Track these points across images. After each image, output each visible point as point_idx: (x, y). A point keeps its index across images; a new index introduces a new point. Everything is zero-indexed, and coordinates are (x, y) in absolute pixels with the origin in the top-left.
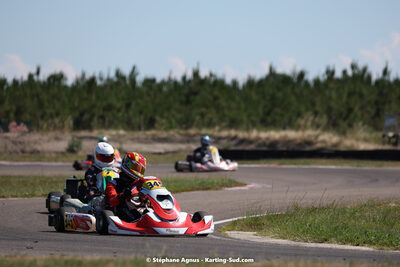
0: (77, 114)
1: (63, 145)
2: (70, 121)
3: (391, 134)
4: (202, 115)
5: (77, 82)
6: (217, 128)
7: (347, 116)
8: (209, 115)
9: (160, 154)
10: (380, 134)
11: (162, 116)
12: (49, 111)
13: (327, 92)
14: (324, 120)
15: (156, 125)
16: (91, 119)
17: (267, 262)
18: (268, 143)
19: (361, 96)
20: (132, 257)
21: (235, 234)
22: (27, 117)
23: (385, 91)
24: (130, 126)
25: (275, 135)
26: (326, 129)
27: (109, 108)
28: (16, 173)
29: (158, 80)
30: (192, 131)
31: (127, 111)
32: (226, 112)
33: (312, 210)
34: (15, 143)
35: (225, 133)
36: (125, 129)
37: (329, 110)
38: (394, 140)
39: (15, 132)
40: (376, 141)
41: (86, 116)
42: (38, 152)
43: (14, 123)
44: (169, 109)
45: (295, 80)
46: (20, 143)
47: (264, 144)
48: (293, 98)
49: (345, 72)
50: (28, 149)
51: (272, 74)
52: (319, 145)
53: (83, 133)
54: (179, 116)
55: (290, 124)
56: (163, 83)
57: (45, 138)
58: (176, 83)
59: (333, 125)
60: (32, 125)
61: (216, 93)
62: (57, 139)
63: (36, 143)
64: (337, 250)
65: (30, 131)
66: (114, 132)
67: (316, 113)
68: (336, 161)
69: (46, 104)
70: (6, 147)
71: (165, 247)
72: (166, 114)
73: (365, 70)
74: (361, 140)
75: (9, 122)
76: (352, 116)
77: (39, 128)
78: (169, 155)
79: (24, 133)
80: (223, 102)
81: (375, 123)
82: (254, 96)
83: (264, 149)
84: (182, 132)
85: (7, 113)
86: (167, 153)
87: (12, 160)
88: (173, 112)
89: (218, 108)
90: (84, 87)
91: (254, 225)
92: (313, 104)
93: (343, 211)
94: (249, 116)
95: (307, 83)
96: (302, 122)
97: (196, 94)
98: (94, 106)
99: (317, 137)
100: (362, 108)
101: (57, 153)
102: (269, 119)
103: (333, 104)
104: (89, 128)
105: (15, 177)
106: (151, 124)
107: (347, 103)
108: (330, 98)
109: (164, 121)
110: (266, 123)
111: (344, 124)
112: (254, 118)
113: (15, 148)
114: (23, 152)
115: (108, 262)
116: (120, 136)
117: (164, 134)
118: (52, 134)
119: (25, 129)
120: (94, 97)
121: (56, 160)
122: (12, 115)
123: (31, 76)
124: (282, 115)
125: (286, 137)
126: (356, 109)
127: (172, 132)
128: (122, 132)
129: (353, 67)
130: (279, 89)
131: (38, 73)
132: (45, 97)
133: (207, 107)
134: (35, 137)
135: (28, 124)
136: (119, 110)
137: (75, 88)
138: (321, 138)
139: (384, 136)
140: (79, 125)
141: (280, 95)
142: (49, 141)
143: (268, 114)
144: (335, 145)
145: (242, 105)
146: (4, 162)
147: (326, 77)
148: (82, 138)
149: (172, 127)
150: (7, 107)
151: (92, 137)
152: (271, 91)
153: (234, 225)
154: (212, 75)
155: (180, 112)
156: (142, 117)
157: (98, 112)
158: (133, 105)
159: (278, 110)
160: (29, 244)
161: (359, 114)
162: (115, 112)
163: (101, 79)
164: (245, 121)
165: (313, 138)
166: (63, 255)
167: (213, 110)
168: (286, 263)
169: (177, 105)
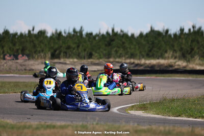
0: (52, 51)
2: (49, 55)
4: (116, 51)
5: (53, 34)
6: (124, 58)
7: (191, 52)
8: (120, 52)
9: (95, 71)
11: (96, 52)
13: (180, 40)
14: (178, 54)
15: (93, 57)
16: (60, 54)
17: (149, 127)
18: (150, 66)
19: (198, 42)
20: (81, 123)
21: (133, 112)
22: (27, 52)
24: (79, 57)
25: (154, 62)
26: (180, 59)
27: (69, 48)
28: (22, 80)
29: (94, 34)
30: (111, 60)
31: (78, 49)
32: (129, 50)
33: (173, 100)
34: (21, 65)
35: (128, 61)
36: (77, 58)
37: (181, 49)
39: (21, 60)
41: (57, 52)
42: (33, 70)
43: (21, 55)
44: (99, 48)
45: (164, 34)
46: (24, 65)
47: (148, 67)
48: (163, 43)
49: (190, 30)
50: (28, 68)
51: (152, 31)
52: (176, 67)
53: (56, 61)
54: (104, 52)
55: (161, 56)
56: (97, 35)
57: (37, 63)
58: (103, 35)
59: (183, 57)
60: (30, 56)
61: (124, 40)
63: (32, 65)
64: (185, 121)
65: (29, 59)
66: (71, 60)
67: (175, 51)
68: (185, 75)
69: (37, 46)
70: (17, 67)
71: (97, 119)
72: (98, 51)
73: (200, 28)
75: (18, 54)
76: (193, 52)
77: (33, 58)
80: (127, 45)
82: (143, 42)
83: (148, 69)
84: (106, 60)
85: (17, 50)
86: (99, 70)
87: (20, 74)
88: (101, 50)
89: (125, 48)
90: (56, 37)
91: (143, 107)
92: (173, 46)
93: (189, 101)
94: (140, 52)
95: (170, 36)
96: (166, 55)
97: (113, 40)
98: (61, 47)
99: (175, 63)
100: (198, 48)
102: (151, 54)
103: (183, 46)
104: (59, 58)
105: (21, 82)
106: (90, 56)
107: (191, 45)
108: (182, 43)
109: (96, 54)
110: (149, 55)
111: (188, 56)
112: (143, 53)
113: (21, 68)
114: (25, 70)
115: (68, 126)
116: (75, 62)
117: (97, 61)
118: (40, 61)
119: (27, 58)
120: (61, 42)
122: (20, 51)
123: (29, 32)
124: (157, 52)
125: (159, 63)
126: (196, 49)
127: (101, 60)
128: (75, 60)
129: (194, 27)
130: (156, 38)
131: (33, 30)
132: (36, 42)
133: (119, 47)
134: (31, 62)
135: (28, 56)
136: (74, 49)
138: (177, 63)
140: (54, 56)
141: (156, 41)
142: (38, 64)
143: (150, 51)
144: (185, 67)
145: (137, 47)
146: (15, 75)
147: (180, 32)
148: (57, 63)
149: (101, 58)
150: (17, 47)
151: (60, 63)
152: (152, 40)
153: (132, 108)
154: (121, 31)
155: (105, 50)
156: (86, 52)
157: (63, 49)
158: (81, 47)
159: (155, 49)
160: (28, 116)
161: (197, 51)
162: (72, 49)
163: (65, 33)
164: (138, 54)
165: (173, 64)
166: (46, 122)
167: (122, 49)
168: (159, 127)
169: (104, 46)
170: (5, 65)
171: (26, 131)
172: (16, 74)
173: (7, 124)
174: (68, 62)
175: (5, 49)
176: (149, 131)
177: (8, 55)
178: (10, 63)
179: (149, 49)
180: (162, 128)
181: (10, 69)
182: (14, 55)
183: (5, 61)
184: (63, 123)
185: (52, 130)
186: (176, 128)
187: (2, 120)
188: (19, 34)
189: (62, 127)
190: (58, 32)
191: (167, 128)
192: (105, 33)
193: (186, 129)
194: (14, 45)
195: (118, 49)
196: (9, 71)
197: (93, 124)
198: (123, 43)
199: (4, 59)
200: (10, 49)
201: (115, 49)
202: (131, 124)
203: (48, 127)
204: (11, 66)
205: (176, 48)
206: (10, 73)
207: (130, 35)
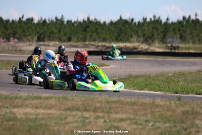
0: (38, 35)
1: (32, 48)
2: (36, 38)
3: (170, 45)
4: (91, 36)
5: (39, 21)
6: (97, 42)
7: (152, 37)
8: (94, 36)
9: (73, 52)
10: (165, 45)
11: (74, 37)
12: (27, 33)
13: (143, 27)
14: (142, 39)
15: (72, 40)
16: (44, 37)
19: (158, 29)
20: (62, 95)
22: (18, 35)
23: (168, 27)
25: (121, 45)
26: (143, 43)
27: (52, 32)
28: (13, 59)
29: (73, 21)
30: (87, 43)
31: (59, 34)
32: (101, 35)
33: (137, 77)
34: (12, 46)
35: (100, 44)
36: (59, 41)
37: (144, 35)
38: (171, 48)
39: (13, 42)
40: (163, 48)
41: (42, 36)
42: (22, 50)
43: (12, 38)
44: (77, 33)
45: (130, 22)
46: (15, 46)
48: (129, 30)
49: (151, 19)
50: (18, 49)
51: (121, 19)
52: (140, 49)
53: (41, 43)
54: (81, 36)
55: (128, 40)
56: (75, 22)
57: (25, 45)
58: (80, 22)
59: (146, 41)
60: (20, 39)
61: (97, 27)
62: (30, 45)
63: (21, 46)
65: (19, 41)
66: (54, 43)
67: (138, 36)
68: (147, 56)
69: (26, 30)
70: (9, 48)
72: (76, 36)
73: (159, 18)
74: (157, 47)
75: (10, 38)
76: (154, 37)
77: (23, 41)
79: (16, 42)
80: (100, 31)
81: (163, 40)
82: (113, 29)
84: (83, 43)
85: (10, 34)
87: (12, 54)
88: (79, 34)
89: (98, 33)
90: (42, 23)
92: (137, 32)
93: (150, 77)
94: (111, 37)
95: (135, 24)
96: (132, 39)
97: (89, 27)
98: (45, 32)
99: (139, 46)
100: (158, 34)
101: (30, 51)
102: (119, 38)
103: (146, 32)
104: (43, 40)
105: (13, 61)
106: (70, 39)
107: (152, 32)
108: (145, 30)
109: (75, 38)
110: (118, 40)
111: (150, 41)
112: (113, 38)
113: (12, 48)
114: (16, 50)
115: (52, 97)
117: (75, 44)
118: (28, 43)
119: (17, 41)
120: (45, 28)
122: (11, 35)
123: (20, 19)
124: (124, 37)
125: (126, 46)
126: (156, 34)
127: (78, 43)
128: (57, 43)
129: (154, 17)
130: (123, 26)
131: (23, 17)
132: (25, 28)
133: (92, 32)
134: (21, 44)
135: (18, 39)
137: (38, 24)
138: (141, 46)
139: (167, 46)
140: (39, 39)
141: (124, 28)
142: (27, 46)
143: (119, 36)
144: (146, 50)
145: (108, 32)
146: (8, 55)
147: (143, 21)
148: (41, 45)
149: (78, 41)
150: (9, 31)
151: (45, 45)
152: (120, 27)
154: (95, 19)
155: (82, 35)
156: (66, 37)
157: (47, 34)
158: (62, 32)
159: (123, 35)
160: (19, 89)
161: (157, 36)
162: (54, 34)
163: (49, 20)
164: (109, 39)
165: (137, 47)
166: (33, 94)
167: (95, 34)
168: (126, 99)
169: (80, 32)
171: (17, 101)
172: (8, 53)
174: (51, 45)
176: (118, 102)
178: (3, 44)
179: (118, 34)
180: (129, 100)
182: (7, 38)
184: (48, 95)
185: (39, 101)
186: (140, 100)
188: (11, 21)
189: (47, 98)
190: (43, 19)
191: (133, 100)
192: (82, 21)
193: (148, 100)
194: (7, 30)
195: (92, 34)
196: (3, 51)
197: (72, 96)
198: (97, 29)
200: (3, 33)
201: (89, 34)
203: (35, 98)
204: (4, 47)
205: (139, 34)
206: (3, 53)
207: (102, 22)
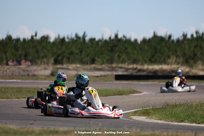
0: (56, 56)
1: (48, 72)
2: (52, 61)
4: (119, 57)
5: (56, 40)
6: (127, 64)
7: (194, 58)
8: (123, 57)
9: (98, 76)
11: (99, 58)
13: (183, 46)
14: (181, 60)
15: (96, 62)
16: (63, 59)
17: (152, 132)
18: (153, 71)
19: (201, 48)
20: (84, 129)
21: (136, 118)
22: (30, 57)
24: (82, 62)
25: (156, 67)
26: (183, 64)
27: (72, 53)
28: (24, 86)
29: (97, 39)
30: (114, 65)
31: (81, 55)
32: (131, 55)
33: (175, 106)
34: (24, 71)
35: (131, 66)
36: (79, 63)
37: (184, 55)
41: (60, 58)
42: (36, 75)
43: (24, 61)
44: (102, 54)
45: (167, 39)
46: (27, 71)
47: (151, 72)
48: (166, 49)
49: (192, 35)
50: (31, 74)
51: (155, 36)
53: (59, 66)
54: (107, 57)
55: (164, 62)
56: (100, 41)
57: (39, 68)
58: (106, 41)
59: (186, 62)
60: (33, 62)
61: (126, 46)
62: (45, 69)
63: (35, 71)
64: (188, 126)
65: (32, 64)
66: (74, 66)
67: (177, 56)
69: (40, 51)
70: (20, 73)
71: (100, 124)
72: (101, 57)
73: (203, 34)
74: (200, 70)
75: (21, 60)
76: (196, 57)
77: (36, 63)
78: (103, 77)
79: (28, 66)
80: (130, 50)
82: (146, 48)
83: (151, 74)
84: (109, 65)
85: (21, 55)
86: (101, 76)
87: (22, 79)
88: (104, 55)
89: (127, 53)
90: (59, 42)
91: (146, 113)
92: (176, 52)
93: (191, 106)
94: (143, 57)
95: (173, 41)
96: (170, 61)
97: (116, 46)
98: (64, 52)
99: (178, 68)
100: (201, 54)
101: (45, 76)
102: (153, 59)
103: (186, 52)
104: (61, 63)
105: (24, 88)
106: (93, 61)
107: (194, 51)
108: (185, 48)
109: (99, 60)
110: (152, 61)
111: (191, 62)
112: (145, 58)
113: (24, 73)
114: (28, 75)
115: (72, 131)
116: (77, 68)
117: (100, 67)
118: (42, 66)
119: (30, 64)
120: (64, 47)
121: (45, 79)
122: (23, 57)
123: (32, 37)
124: (160, 57)
125: (162, 68)
126: (198, 54)
127: (104, 66)
128: (78, 65)
129: (197, 33)
130: (159, 44)
131: (36, 35)
132: (39, 48)
134: (34, 68)
135: (31, 61)
136: (77, 54)
137: (54, 43)
140: (57, 62)
141: (159, 47)
142: (41, 70)
143: (153, 56)
144: (187, 73)
145: (140, 52)
146: (18, 81)
147: (183, 38)
148: (58, 68)
149: (103, 63)
150: (20, 52)
151: (63, 68)
152: (154, 45)
153: (135, 113)
154: (124, 37)
155: (108, 55)
156: (89, 58)
157: (66, 55)
158: (84, 52)
159: (158, 55)
160: (31, 122)
161: (200, 57)
162: (74, 55)
163: (68, 38)
164: (141, 60)
166: (49, 128)
167: (125, 55)
168: (162, 132)
169: (106, 52)
170: (8, 71)
172: (19, 79)
173: (11, 129)
174: (71, 68)
175: (8, 54)
177: (11, 60)
178: (13, 68)
180: (165, 134)
181: (13, 75)
182: (17, 61)
183: (8, 67)
184: (66, 129)
186: (179, 134)
187: (5, 125)
188: (22, 39)
189: (65, 133)
191: (170, 134)
192: (108, 39)
194: (17, 50)
195: (121, 55)
196: (12, 76)
198: (126, 48)
199: (7, 64)
200: (13, 54)
201: (117, 54)
202: (134, 129)
203: (51, 132)
204: (14, 71)
205: (179, 53)
206: (13, 78)
207: (133, 40)
